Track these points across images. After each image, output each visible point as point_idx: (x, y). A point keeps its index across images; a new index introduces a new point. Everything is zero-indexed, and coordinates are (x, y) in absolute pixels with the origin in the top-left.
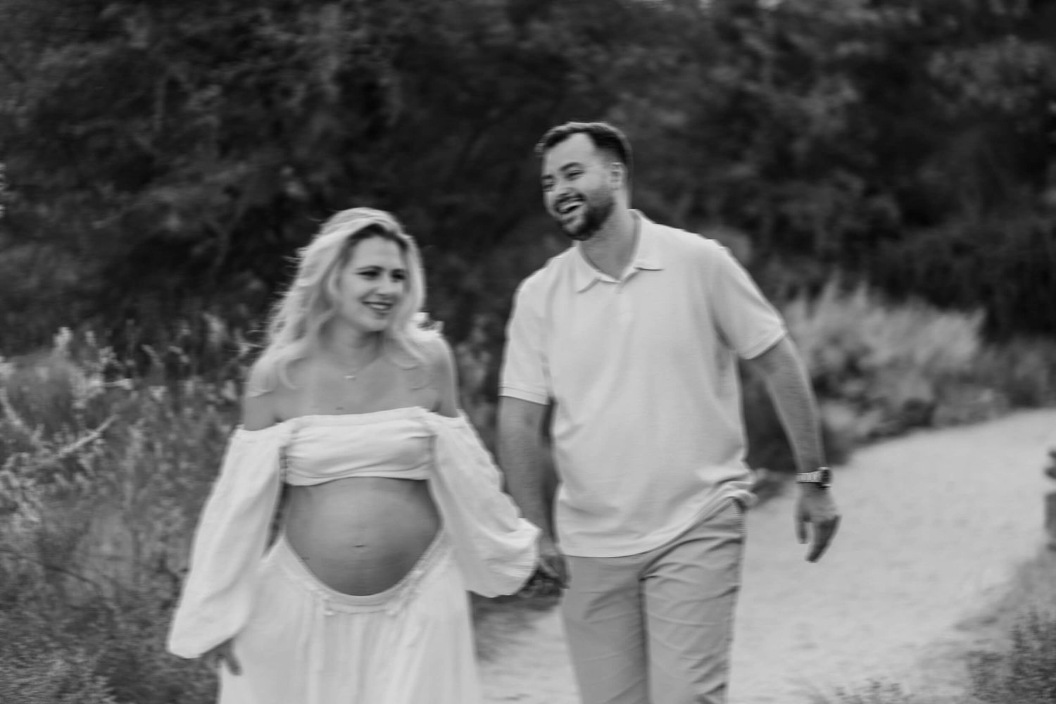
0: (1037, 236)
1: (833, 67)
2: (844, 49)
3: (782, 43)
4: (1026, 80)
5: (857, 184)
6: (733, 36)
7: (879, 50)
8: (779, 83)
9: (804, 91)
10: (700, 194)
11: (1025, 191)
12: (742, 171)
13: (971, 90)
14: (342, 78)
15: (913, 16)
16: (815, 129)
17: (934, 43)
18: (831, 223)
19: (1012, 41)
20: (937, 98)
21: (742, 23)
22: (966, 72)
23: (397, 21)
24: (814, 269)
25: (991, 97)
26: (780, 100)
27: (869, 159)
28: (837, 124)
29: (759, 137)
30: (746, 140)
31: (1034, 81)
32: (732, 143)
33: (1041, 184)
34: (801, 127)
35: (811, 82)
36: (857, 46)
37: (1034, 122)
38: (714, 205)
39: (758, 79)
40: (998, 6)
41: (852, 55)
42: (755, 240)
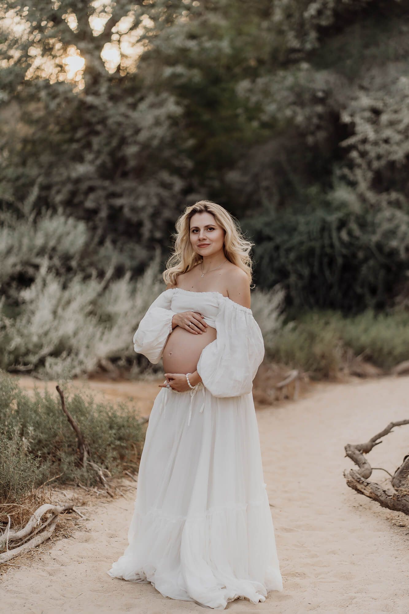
0: (324, 227)
2: (168, 71)
4: (316, 101)
5: (178, 184)
7: (196, 76)
8: (113, 98)
9: (134, 106)
10: (46, 188)
11: (314, 190)
12: (81, 169)
13: (271, 108)
15: (225, 45)
16: (143, 136)
18: (155, 215)
19: (305, 66)
22: (266, 93)
24: (141, 253)
25: (288, 113)
26: (115, 112)
27: (189, 164)
28: (160, 132)
29: (96, 142)
30: (88, 145)
31: (322, 101)
32: (75, 146)
33: (329, 186)
34: (132, 135)
35: (142, 99)
36: (179, 69)
37: (321, 135)
38: (59, 198)
39: (96, 94)
40: (292, 41)
41: (175, 76)
42: (93, 229)
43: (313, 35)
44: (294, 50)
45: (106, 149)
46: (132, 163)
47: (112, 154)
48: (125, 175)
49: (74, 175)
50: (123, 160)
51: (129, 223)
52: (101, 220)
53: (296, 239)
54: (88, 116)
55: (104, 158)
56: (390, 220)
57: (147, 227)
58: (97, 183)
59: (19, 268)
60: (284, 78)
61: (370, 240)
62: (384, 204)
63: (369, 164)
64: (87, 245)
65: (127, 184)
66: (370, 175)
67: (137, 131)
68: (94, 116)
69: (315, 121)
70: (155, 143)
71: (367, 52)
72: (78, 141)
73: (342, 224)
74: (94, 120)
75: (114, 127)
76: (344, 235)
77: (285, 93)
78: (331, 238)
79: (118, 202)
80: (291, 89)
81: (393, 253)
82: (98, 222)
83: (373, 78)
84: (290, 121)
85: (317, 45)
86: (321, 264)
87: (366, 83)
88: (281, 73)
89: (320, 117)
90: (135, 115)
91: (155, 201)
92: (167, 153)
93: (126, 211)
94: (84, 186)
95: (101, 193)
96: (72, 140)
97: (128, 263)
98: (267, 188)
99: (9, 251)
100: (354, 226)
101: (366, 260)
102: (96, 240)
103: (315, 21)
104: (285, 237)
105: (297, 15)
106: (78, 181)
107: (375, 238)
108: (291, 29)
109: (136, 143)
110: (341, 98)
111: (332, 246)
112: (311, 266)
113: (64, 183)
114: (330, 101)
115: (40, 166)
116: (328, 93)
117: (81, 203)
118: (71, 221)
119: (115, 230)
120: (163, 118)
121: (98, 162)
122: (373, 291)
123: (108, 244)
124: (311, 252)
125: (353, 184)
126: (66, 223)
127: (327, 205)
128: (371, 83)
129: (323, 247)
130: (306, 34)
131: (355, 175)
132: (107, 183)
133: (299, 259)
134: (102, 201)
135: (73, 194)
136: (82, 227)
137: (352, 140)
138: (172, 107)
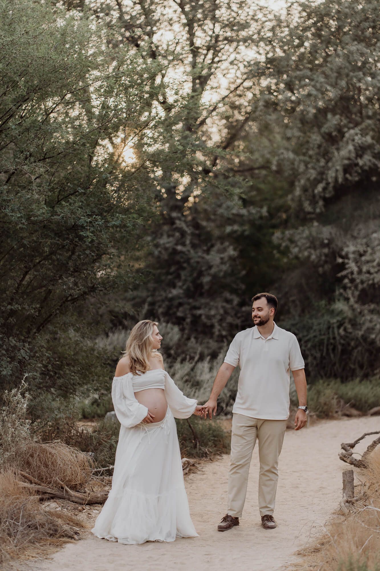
0: (329, 326)
1: (222, 239)
2: (229, 229)
3: (196, 225)
4: (323, 245)
5: (236, 300)
6: (171, 222)
7: (246, 230)
9: (208, 252)
10: (152, 304)
11: (323, 302)
12: (175, 292)
13: (295, 250)
15: (264, 211)
16: (213, 271)
17: (274, 227)
18: (221, 321)
19: (316, 224)
20: (277, 255)
21: (174, 214)
22: (291, 241)
24: (213, 345)
25: (306, 254)
26: (196, 255)
27: (243, 287)
28: (224, 268)
29: (183, 274)
30: (178, 277)
31: (328, 245)
32: (170, 277)
33: (331, 300)
34: (206, 270)
35: (212, 246)
36: (236, 227)
37: (327, 267)
38: (160, 310)
39: (184, 244)
40: (307, 207)
41: (233, 232)
42: (182, 330)
43: (321, 203)
44: (309, 213)
45: (190, 279)
46: (206, 287)
47: (194, 282)
48: (201, 295)
49: (170, 295)
50: (201, 285)
51: (205, 325)
52: (187, 324)
53: (311, 335)
54: (178, 258)
55: (189, 284)
56: (371, 321)
57: (217, 327)
58: (185, 300)
60: (303, 231)
61: (358, 334)
62: (366, 312)
63: (356, 287)
64: (179, 340)
65: (203, 301)
66: (357, 293)
67: (210, 267)
68: (182, 257)
69: (323, 258)
70: (222, 274)
71: (356, 214)
72: (171, 274)
73: (340, 325)
74: (182, 260)
75: (195, 265)
76: (341, 331)
77: (304, 241)
78: (333, 333)
79: (199, 312)
80: (307, 238)
81: (373, 342)
82: (185, 326)
83: (360, 230)
84: (307, 259)
85: (323, 210)
86: (328, 350)
87: (355, 234)
88: (301, 228)
89: (326, 255)
90: (208, 257)
91: (221, 311)
92: (228, 280)
93: (203, 317)
94: (176, 302)
95: (187, 307)
96: (168, 273)
97: (206, 352)
98: (293, 301)
100: (349, 326)
101: (356, 347)
102: (185, 336)
103: (322, 194)
104: (305, 334)
105: (310, 190)
106: (171, 300)
107: (360, 333)
108: (307, 199)
109: (209, 274)
110: (340, 244)
111: (334, 338)
112: (321, 351)
113: (163, 301)
114: (333, 246)
115: (148, 290)
116: (331, 241)
117: (175, 313)
118: (169, 325)
119: (196, 330)
120: (226, 259)
121: (185, 287)
122: (361, 367)
123: (193, 340)
124: (321, 342)
125: (347, 299)
126: (166, 327)
127: (332, 313)
128: (358, 234)
129: (329, 339)
130: (317, 202)
131: (348, 294)
132: (191, 301)
133: (314, 347)
134: (188, 312)
135: (169, 308)
136: (176, 329)
137: (344, 273)
138: (231, 252)
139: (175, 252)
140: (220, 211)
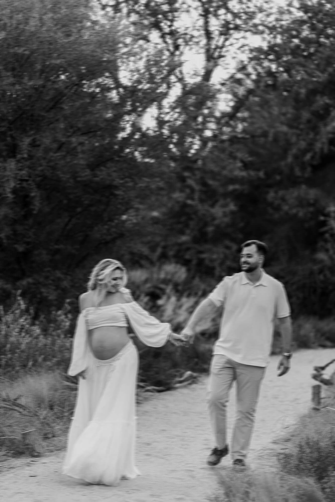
0: (312, 273)
1: (226, 195)
2: (231, 188)
3: (204, 184)
4: (310, 205)
5: (234, 248)
6: (183, 179)
7: (246, 188)
8: (202, 201)
9: (213, 206)
10: (165, 247)
11: (307, 252)
12: (184, 238)
13: (286, 208)
14: (14, 191)
15: (261, 174)
16: (217, 222)
17: (270, 186)
18: (222, 264)
19: (304, 187)
20: (270, 210)
21: (186, 174)
22: (283, 199)
23: (40, 168)
25: (294, 211)
26: (202, 208)
28: (226, 220)
29: (192, 224)
30: (187, 226)
31: (313, 205)
32: (180, 226)
33: (314, 251)
34: (211, 221)
35: (216, 201)
36: (237, 187)
37: (312, 223)
38: (171, 253)
39: (192, 199)
40: (298, 172)
41: (235, 190)
42: (189, 270)
43: (309, 169)
44: (299, 177)
45: (197, 228)
46: (210, 236)
47: (200, 230)
48: (206, 241)
49: (179, 241)
50: (206, 233)
51: (207, 267)
52: (193, 265)
53: (296, 279)
55: (196, 232)
58: (192, 245)
59: (152, 290)
60: (293, 192)
64: (187, 278)
65: (208, 246)
68: (191, 210)
69: (309, 215)
70: (223, 225)
72: (181, 223)
73: (321, 271)
74: (191, 212)
75: (201, 216)
76: (322, 277)
77: (293, 200)
78: (315, 278)
79: (202, 256)
80: (296, 198)
82: (191, 266)
84: (296, 215)
85: (311, 175)
86: (309, 291)
88: (291, 190)
89: (312, 213)
90: (213, 211)
91: (222, 256)
92: (229, 230)
93: (207, 261)
94: (185, 247)
95: (193, 251)
96: (178, 223)
98: (282, 250)
99: (146, 281)
100: (328, 273)
102: (191, 275)
103: (310, 162)
104: (291, 277)
106: (181, 244)
108: (297, 166)
109: (213, 225)
111: (315, 282)
112: (304, 292)
113: (174, 245)
114: (318, 205)
115: (161, 236)
116: (316, 201)
117: (183, 256)
118: (178, 266)
119: (200, 271)
120: (228, 213)
121: (193, 235)
123: (197, 278)
124: (304, 285)
125: (327, 251)
126: (176, 267)
127: (314, 261)
129: (310, 283)
130: (305, 169)
131: (327, 246)
132: (196, 246)
133: (298, 289)
134: (194, 255)
135: (179, 251)
136: (183, 269)
137: (325, 229)
138: (232, 207)
139: (185, 205)
140: (225, 172)
